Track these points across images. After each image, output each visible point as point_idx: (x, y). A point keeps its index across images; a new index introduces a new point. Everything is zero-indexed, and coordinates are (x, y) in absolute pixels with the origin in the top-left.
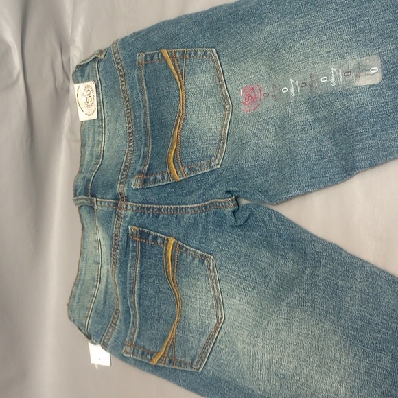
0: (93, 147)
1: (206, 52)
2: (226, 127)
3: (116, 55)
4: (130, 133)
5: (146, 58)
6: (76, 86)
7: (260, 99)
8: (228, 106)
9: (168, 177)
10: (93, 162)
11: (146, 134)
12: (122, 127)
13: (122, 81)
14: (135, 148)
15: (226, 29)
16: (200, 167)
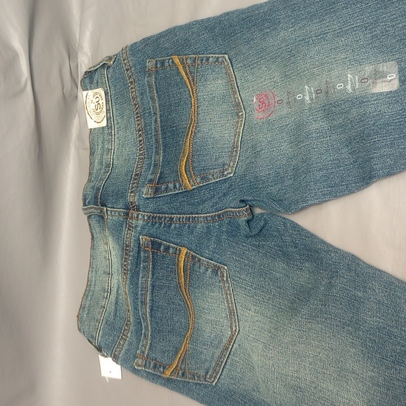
0: (102, 155)
1: (218, 58)
2: (239, 135)
3: (125, 61)
4: (140, 141)
5: (156, 64)
6: (85, 93)
7: (274, 107)
8: (241, 114)
9: (180, 186)
10: (103, 171)
11: (157, 141)
12: (132, 136)
13: (132, 88)
14: (146, 156)
15: (239, 35)
16: (213, 175)
